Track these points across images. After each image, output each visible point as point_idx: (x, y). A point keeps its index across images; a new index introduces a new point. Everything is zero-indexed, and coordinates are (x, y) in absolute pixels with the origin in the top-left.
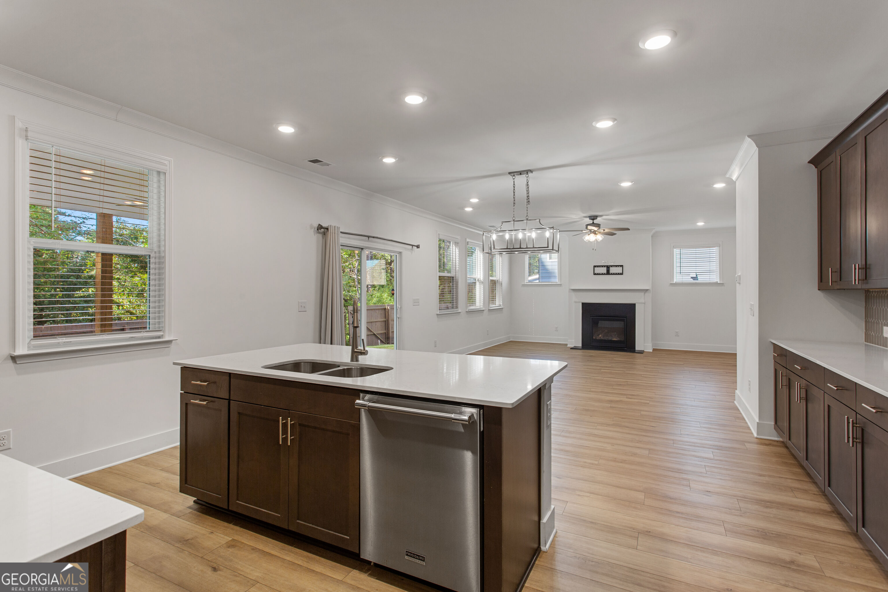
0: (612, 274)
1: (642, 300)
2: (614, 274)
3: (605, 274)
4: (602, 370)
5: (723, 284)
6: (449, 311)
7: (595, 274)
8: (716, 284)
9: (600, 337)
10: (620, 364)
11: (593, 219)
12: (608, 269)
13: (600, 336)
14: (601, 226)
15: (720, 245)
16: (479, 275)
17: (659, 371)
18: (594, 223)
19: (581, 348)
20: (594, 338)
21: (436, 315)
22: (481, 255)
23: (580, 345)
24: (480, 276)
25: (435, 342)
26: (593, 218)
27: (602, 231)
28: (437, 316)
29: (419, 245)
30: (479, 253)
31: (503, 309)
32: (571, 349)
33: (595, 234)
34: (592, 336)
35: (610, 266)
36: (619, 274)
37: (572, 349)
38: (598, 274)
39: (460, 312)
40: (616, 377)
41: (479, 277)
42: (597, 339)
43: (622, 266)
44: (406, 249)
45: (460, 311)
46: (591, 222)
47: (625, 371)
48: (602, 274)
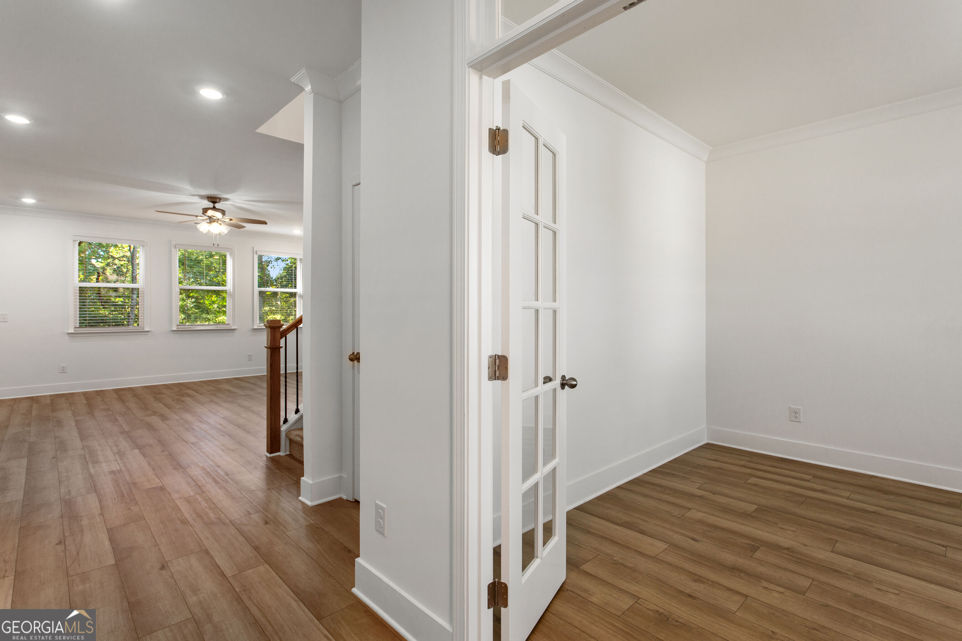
11: (214, 202)
18: (216, 207)
25: (63, 368)
26: (214, 200)
28: (69, 335)
33: (218, 223)
39: (148, 331)
46: (211, 205)
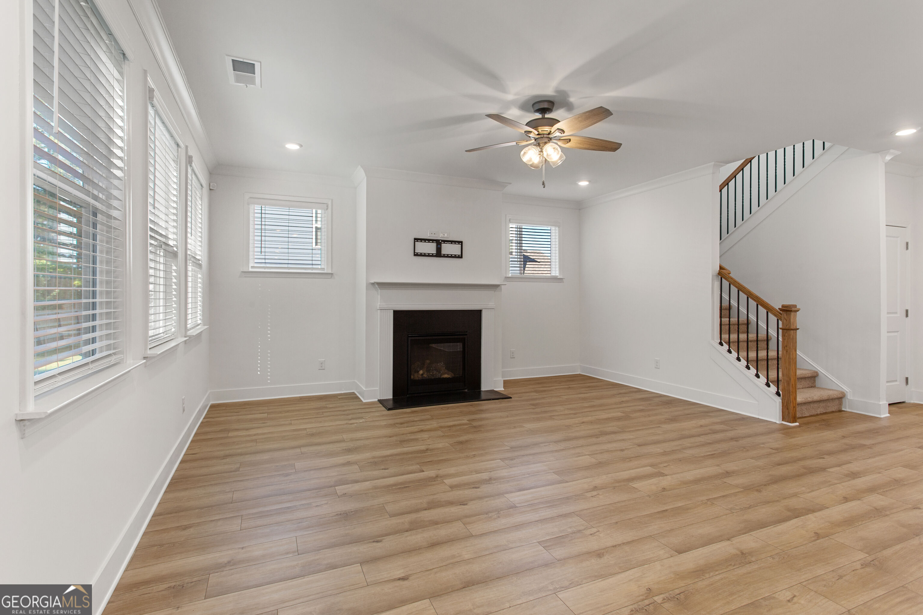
0: (444, 256)
1: (492, 304)
2: (447, 256)
3: (433, 255)
5: (563, 279)
7: (416, 254)
8: (555, 279)
12: (439, 246)
13: (421, 372)
15: (560, 224)
19: (391, 403)
23: (389, 395)
35: (442, 241)
36: (455, 256)
38: (421, 255)
42: (417, 379)
43: (461, 242)
48: (429, 255)
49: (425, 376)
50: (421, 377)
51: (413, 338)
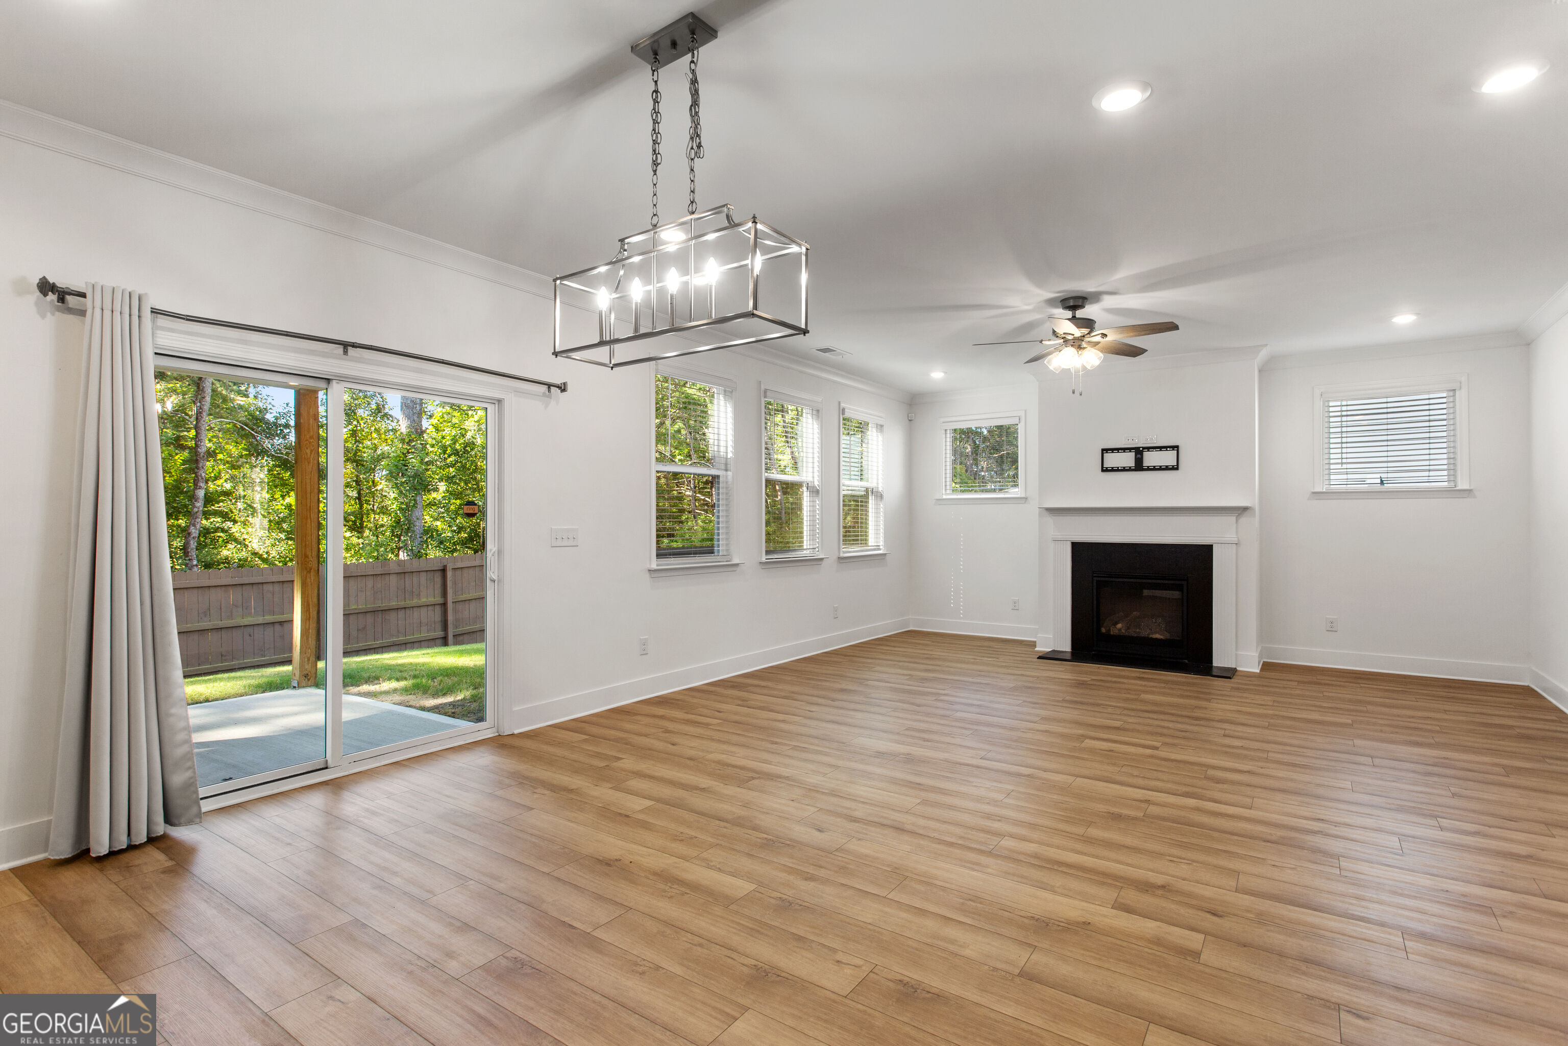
0: (1149, 469)
1: (1231, 536)
2: (1154, 469)
3: (1130, 469)
4: (1089, 743)
5: (1470, 491)
6: (697, 561)
7: (1104, 470)
9: (1120, 630)
10: (1151, 715)
11: (1074, 308)
12: (1139, 456)
13: (1119, 626)
14: (1096, 326)
15: (1460, 383)
16: (810, 475)
17: (1270, 754)
18: (1077, 317)
19: (1069, 657)
20: (1103, 630)
21: (647, 575)
22: (816, 426)
23: (1066, 645)
24: (813, 477)
25: (644, 643)
26: (1072, 305)
27: (1098, 339)
28: (650, 574)
29: (565, 384)
30: (810, 421)
31: (888, 557)
32: (1040, 658)
33: (1080, 348)
34: (1099, 628)
35: (1144, 448)
36: (1167, 468)
37: (1043, 657)
38: (1113, 470)
39: (737, 565)
40: (1119, 778)
41: (810, 479)
42: (1112, 633)
43: (1175, 448)
44: (517, 391)
45: (735, 561)
47: (1156, 748)
48: (1124, 470)
49: (1123, 631)
50: (1117, 632)
51: (1099, 579)
